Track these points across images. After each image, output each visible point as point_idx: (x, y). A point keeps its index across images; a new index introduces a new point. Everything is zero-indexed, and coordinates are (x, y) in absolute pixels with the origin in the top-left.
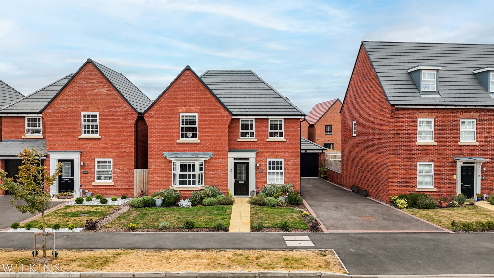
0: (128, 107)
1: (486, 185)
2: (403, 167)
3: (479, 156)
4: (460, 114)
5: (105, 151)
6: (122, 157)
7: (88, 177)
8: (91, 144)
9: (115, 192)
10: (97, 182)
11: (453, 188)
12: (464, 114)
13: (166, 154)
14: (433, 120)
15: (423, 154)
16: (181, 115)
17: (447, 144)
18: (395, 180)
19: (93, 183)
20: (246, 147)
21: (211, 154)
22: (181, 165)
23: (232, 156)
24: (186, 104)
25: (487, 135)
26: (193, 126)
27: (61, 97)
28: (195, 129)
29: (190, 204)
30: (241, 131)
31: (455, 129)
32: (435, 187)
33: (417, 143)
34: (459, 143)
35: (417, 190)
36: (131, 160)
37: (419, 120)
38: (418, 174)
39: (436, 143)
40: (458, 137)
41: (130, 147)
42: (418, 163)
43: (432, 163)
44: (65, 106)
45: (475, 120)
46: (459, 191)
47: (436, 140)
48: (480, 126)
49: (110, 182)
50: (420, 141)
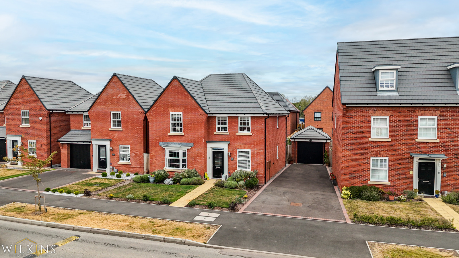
0: (139, 107)
1: (448, 182)
2: (356, 161)
3: (440, 153)
4: (417, 112)
5: (125, 140)
6: (136, 144)
7: (115, 158)
8: (116, 134)
9: (131, 169)
10: (121, 162)
11: (409, 183)
12: (423, 112)
13: (161, 143)
14: (388, 118)
15: (376, 149)
16: (171, 113)
17: (403, 141)
18: (347, 173)
19: (118, 163)
20: (221, 139)
21: (192, 144)
22: (170, 152)
24: (175, 106)
25: (450, 132)
26: (179, 122)
27: (98, 101)
28: (181, 124)
29: (171, 182)
30: (217, 126)
31: (413, 127)
32: (389, 181)
33: (370, 139)
34: (417, 140)
35: (369, 182)
36: (141, 146)
37: (372, 118)
38: (372, 168)
39: (390, 140)
40: (416, 134)
41: (140, 137)
42: (372, 158)
43: (387, 159)
44: (101, 107)
45: (436, 118)
46: (415, 186)
47: (391, 136)
48: (442, 123)
49: (128, 162)
50: (374, 137)
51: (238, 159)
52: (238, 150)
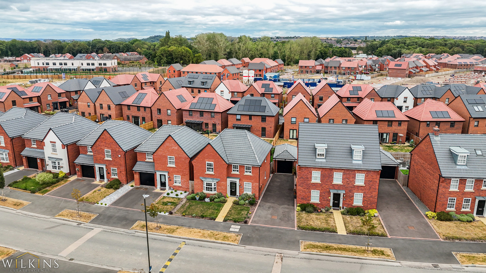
0: (186, 155)
1: (346, 202)
2: (304, 192)
3: (343, 190)
4: (334, 171)
5: (178, 173)
6: (184, 175)
7: (171, 182)
8: (172, 169)
9: (182, 189)
10: (175, 184)
11: (328, 202)
12: (336, 170)
13: (201, 178)
14: (320, 172)
15: (314, 187)
16: (207, 162)
17: (327, 183)
18: (300, 197)
19: (173, 185)
20: (235, 176)
21: (219, 179)
22: (207, 183)
23: (229, 180)
24: (209, 158)
25: (348, 180)
26: (212, 167)
27: (159, 149)
28: (212, 168)
29: (209, 201)
30: (233, 169)
31: (331, 177)
32: (320, 201)
33: (311, 182)
34: (333, 183)
35: (310, 202)
36: (188, 177)
37: (313, 172)
38: (312, 195)
39: (321, 183)
40: (333, 180)
41: (187, 171)
42: (312, 191)
43: (319, 191)
44: (161, 153)
45: (342, 173)
46: (331, 204)
47: (321, 181)
48: (345, 176)
49: (180, 185)
50: (313, 181)
51: (245, 187)
52: (245, 182)
